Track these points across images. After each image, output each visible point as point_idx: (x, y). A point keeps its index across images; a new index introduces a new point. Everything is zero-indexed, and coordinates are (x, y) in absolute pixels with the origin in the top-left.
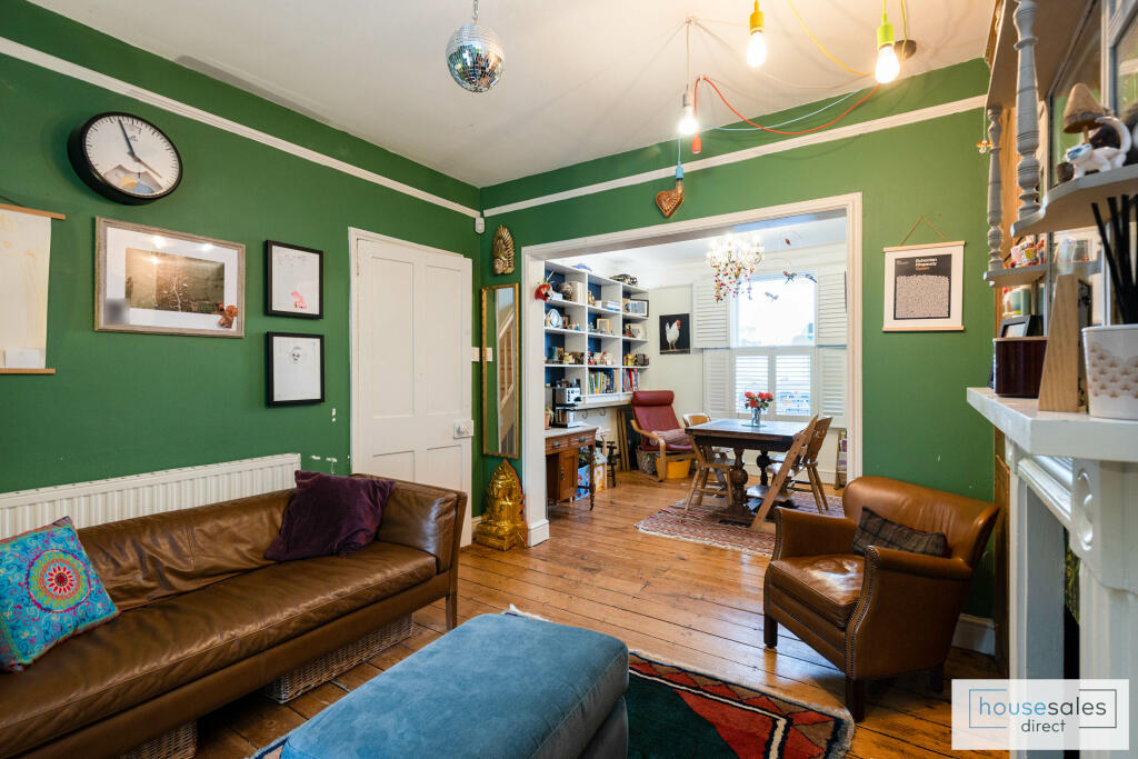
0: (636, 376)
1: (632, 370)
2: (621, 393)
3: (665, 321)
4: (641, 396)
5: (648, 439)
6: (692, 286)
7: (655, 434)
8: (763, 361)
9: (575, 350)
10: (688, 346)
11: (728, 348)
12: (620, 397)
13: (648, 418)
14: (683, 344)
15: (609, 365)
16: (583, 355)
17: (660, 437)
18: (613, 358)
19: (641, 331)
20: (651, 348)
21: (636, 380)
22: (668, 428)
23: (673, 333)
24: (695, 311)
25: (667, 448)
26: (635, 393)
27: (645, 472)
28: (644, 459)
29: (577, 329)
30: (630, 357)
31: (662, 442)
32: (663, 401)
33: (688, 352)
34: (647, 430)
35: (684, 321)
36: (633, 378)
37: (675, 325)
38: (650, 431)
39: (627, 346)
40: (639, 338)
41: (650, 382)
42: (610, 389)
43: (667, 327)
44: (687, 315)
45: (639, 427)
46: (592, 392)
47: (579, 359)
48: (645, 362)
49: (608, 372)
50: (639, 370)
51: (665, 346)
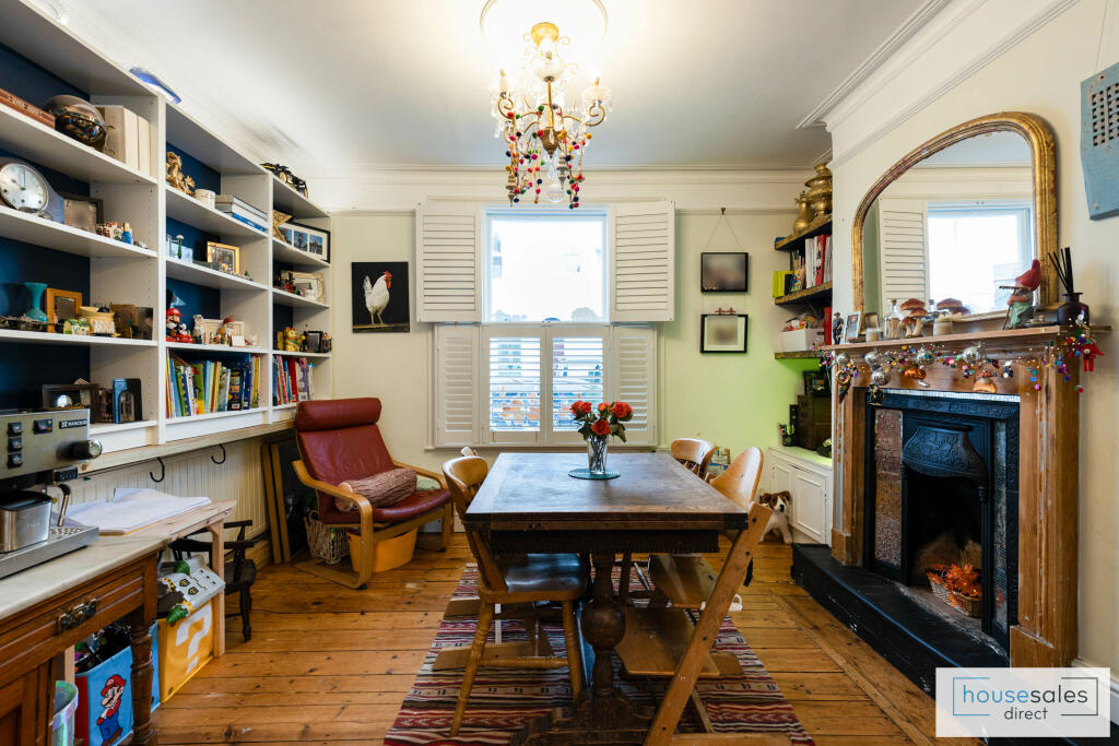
0: (305, 371)
1: (297, 359)
2: (270, 407)
3: (363, 272)
4: (315, 412)
5: (332, 501)
6: (413, 214)
7: (347, 488)
8: (531, 348)
9: (122, 300)
10: (407, 320)
11: (476, 324)
12: (267, 416)
13: (331, 457)
14: (396, 316)
15: (239, 345)
16: (149, 313)
17: (358, 493)
18: (250, 333)
19: (314, 284)
20: (336, 320)
21: (305, 379)
22: (371, 473)
23: (378, 295)
24: (420, 257)
25: (376, 518)
26: (302, 407)
27: (323, 563)
28: (323, 538)
29: (125, 238)
30: (291, 334)
31: (365, 505)
32: (362, 417)
33: (406, 329)
34: (330, 480)
35: (398, 274)
36: (299, 374)
37: (382, 282)
38: (336, 482)
39: (285, 314)
40: (311, 297)
41: (334, 382)
42: (241, 399)
43: (368, 284)
44: (404, 265)
45: (313, 474)
46: (185, 408)
47: (134, 323)
48: (323, 345)
49: (238, 363)
50: (310, 359)
51: (362, 319)
